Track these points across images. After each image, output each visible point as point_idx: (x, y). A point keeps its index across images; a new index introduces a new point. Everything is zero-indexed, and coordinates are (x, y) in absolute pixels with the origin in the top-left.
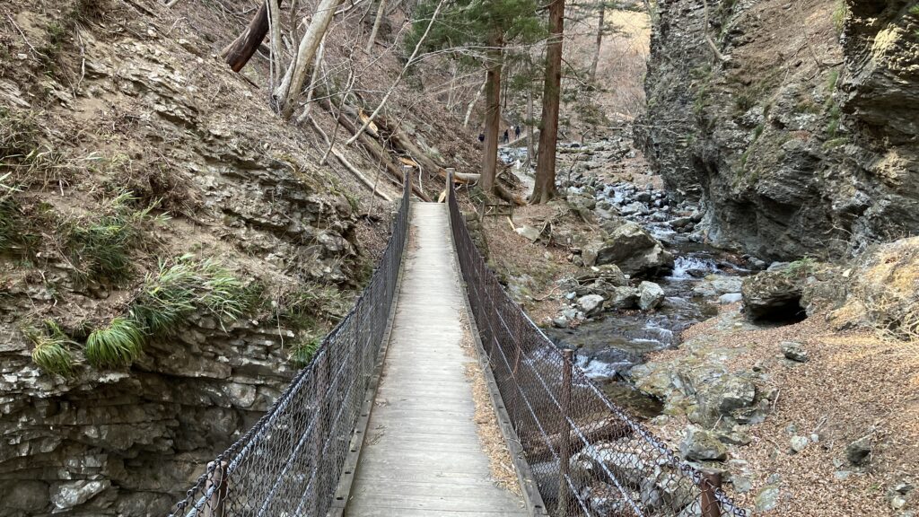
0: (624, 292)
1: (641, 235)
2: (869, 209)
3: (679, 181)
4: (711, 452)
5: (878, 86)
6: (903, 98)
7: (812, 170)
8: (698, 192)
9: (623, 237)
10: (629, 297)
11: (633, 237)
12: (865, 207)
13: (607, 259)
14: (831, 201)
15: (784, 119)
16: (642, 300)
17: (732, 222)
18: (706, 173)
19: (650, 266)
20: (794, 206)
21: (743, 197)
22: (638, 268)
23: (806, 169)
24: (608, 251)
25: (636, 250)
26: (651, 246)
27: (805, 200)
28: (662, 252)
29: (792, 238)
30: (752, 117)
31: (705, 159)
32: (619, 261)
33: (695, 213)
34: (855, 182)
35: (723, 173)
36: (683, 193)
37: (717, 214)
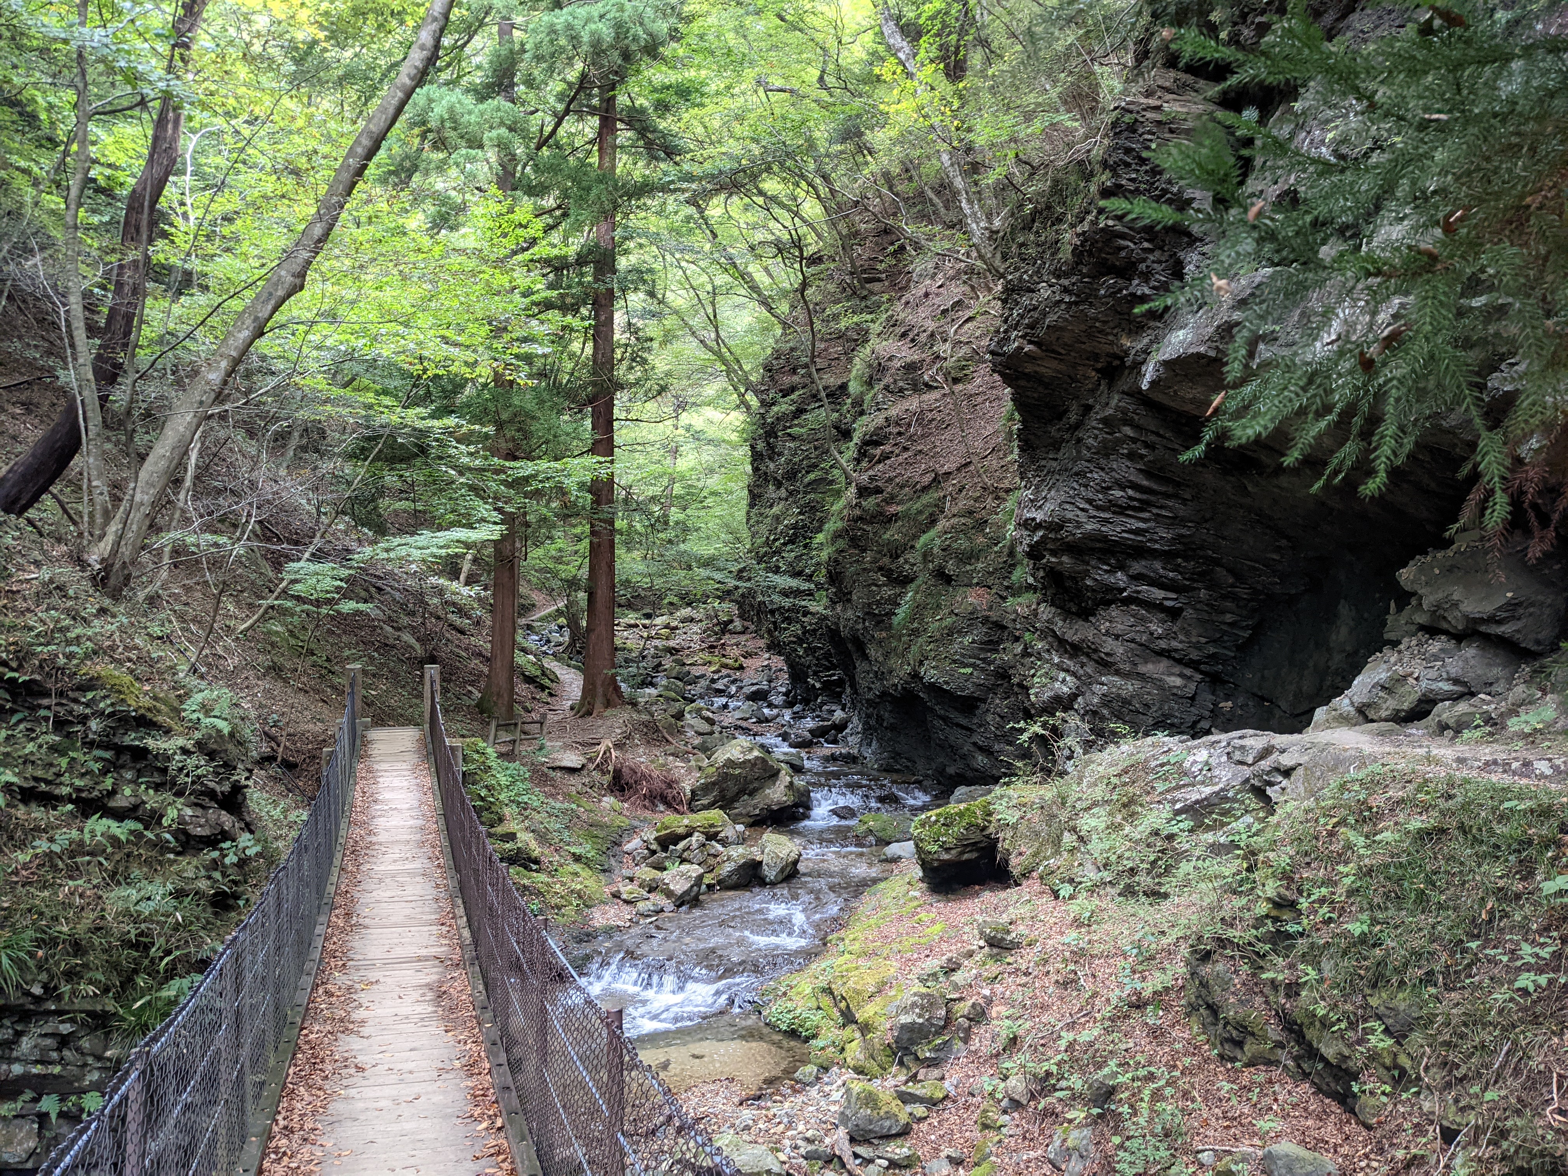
0: (738, 853)
1: (757, 758)
2: (1080, 699)
3: (809, 667)
4: (887, 1123)
5: (1070, 521)
6: (1105, 538)
7: (998, 643)
8: (840, 683)
9: (730, 763)
10: (744, 864)
11: (745, 762)
12: (1073, 697)
13: (705, 802)
14: (1027, 689)
15: (951, 567)
16: (765, 867)
17: (892, 728)
18: (849, 655)
19: (775, 808)
20: (978, 699)
21: (903, 688)
22: (757, 812)
23: (990, 642)
24: (706, 788)
25: (751, 782)
26: (774, 775)
27: (992, 689)
28: (791, 783)
29: (981, 749)
30: (907, 567)
31: (845, 633)
32: (725, 802)
33: (839, 715)
34: (1056, 660)
35: (873, 651)
36: (818, 685)
37: (868, 716)
